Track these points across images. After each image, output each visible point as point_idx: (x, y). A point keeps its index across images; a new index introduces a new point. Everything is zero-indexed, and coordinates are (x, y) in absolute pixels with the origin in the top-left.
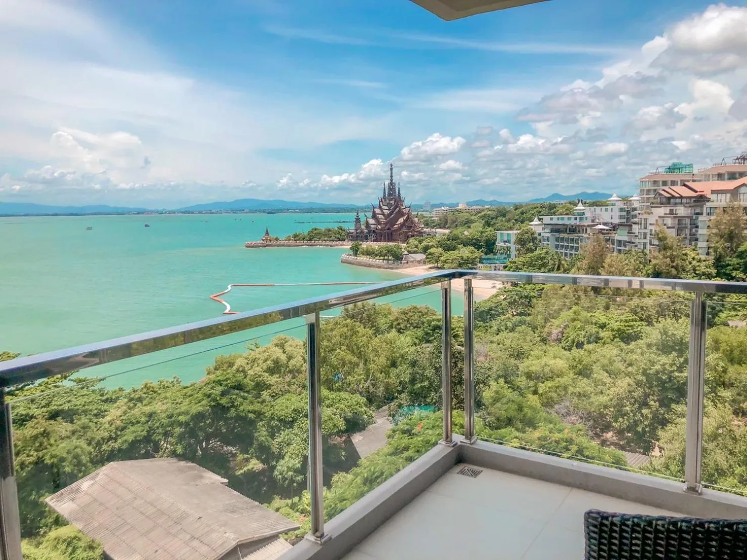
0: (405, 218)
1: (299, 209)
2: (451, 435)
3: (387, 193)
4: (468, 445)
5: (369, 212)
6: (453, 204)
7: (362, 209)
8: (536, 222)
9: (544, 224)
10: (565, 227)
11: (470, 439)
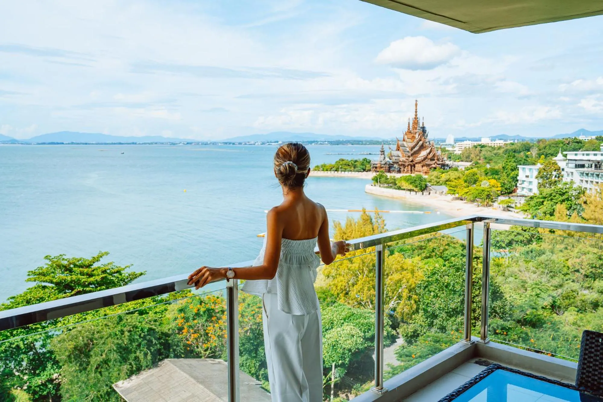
0: (428, 151)
1: (328, 142)
2: (470, 336)
3: (411, 127)
4: (482, 344)
5: (393, 144)
6: (476, 138)
7: (387, 142)
8: (560, 156)
9: (569, 160)
10: (591, 163)
11: (484, 340)
